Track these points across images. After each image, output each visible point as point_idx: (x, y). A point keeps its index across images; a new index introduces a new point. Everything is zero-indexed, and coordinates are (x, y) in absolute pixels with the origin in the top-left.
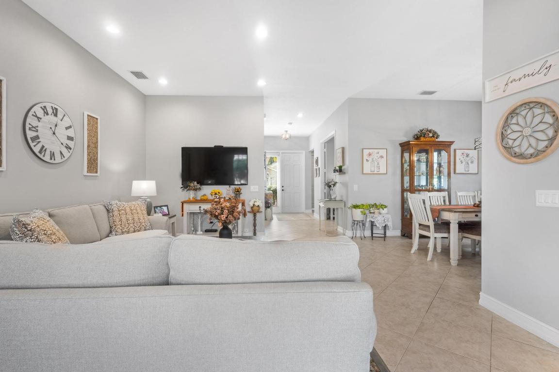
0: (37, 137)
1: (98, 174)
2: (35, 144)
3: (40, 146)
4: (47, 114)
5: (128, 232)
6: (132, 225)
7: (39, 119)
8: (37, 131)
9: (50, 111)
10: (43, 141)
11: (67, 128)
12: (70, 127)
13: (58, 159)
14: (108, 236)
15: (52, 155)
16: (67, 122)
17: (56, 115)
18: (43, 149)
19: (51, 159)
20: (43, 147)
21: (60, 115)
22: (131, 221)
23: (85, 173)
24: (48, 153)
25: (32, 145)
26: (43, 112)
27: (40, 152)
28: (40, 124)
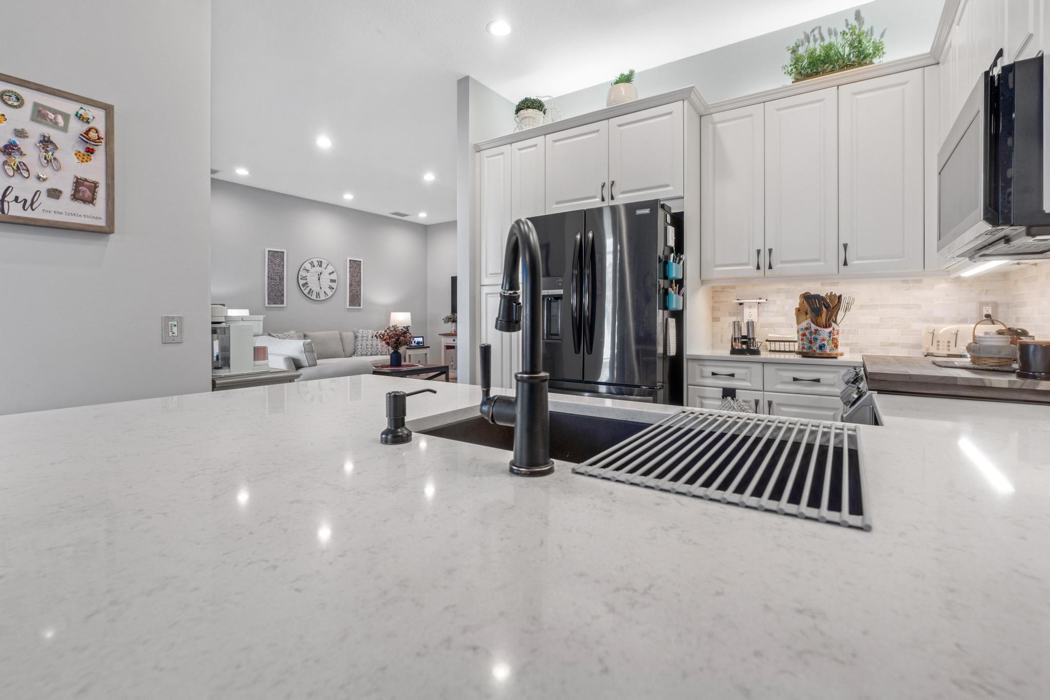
0: (306, 283)
1: (361, 307)
2: (304, 288)
3: (308, 289)
4: (314, 266)
5: (366, 355)
6: (370, 350)
7: (308, 271)
8: (306, 279)
9: (316, 264)
10: (311, 286)
11: (330, 274)
12: (333, 272)
13: (323, 297)
14: (351, 356)
15: (318, 295)
16: (330, 268)
17: (321, 266)
18: (310, 291)
19: (317, 297)
20: (311, 289)
21: (324, 265)
22: (369, 347)
23: (348, 307)
24: (314, 293)
25: (303, 289)
26: (310, 266)
27: (309, 293)
28: (308, 274)
